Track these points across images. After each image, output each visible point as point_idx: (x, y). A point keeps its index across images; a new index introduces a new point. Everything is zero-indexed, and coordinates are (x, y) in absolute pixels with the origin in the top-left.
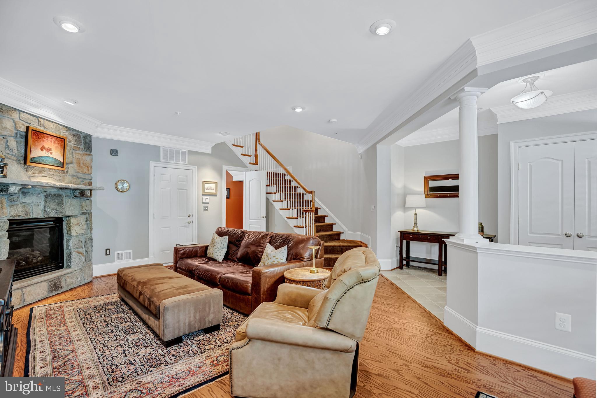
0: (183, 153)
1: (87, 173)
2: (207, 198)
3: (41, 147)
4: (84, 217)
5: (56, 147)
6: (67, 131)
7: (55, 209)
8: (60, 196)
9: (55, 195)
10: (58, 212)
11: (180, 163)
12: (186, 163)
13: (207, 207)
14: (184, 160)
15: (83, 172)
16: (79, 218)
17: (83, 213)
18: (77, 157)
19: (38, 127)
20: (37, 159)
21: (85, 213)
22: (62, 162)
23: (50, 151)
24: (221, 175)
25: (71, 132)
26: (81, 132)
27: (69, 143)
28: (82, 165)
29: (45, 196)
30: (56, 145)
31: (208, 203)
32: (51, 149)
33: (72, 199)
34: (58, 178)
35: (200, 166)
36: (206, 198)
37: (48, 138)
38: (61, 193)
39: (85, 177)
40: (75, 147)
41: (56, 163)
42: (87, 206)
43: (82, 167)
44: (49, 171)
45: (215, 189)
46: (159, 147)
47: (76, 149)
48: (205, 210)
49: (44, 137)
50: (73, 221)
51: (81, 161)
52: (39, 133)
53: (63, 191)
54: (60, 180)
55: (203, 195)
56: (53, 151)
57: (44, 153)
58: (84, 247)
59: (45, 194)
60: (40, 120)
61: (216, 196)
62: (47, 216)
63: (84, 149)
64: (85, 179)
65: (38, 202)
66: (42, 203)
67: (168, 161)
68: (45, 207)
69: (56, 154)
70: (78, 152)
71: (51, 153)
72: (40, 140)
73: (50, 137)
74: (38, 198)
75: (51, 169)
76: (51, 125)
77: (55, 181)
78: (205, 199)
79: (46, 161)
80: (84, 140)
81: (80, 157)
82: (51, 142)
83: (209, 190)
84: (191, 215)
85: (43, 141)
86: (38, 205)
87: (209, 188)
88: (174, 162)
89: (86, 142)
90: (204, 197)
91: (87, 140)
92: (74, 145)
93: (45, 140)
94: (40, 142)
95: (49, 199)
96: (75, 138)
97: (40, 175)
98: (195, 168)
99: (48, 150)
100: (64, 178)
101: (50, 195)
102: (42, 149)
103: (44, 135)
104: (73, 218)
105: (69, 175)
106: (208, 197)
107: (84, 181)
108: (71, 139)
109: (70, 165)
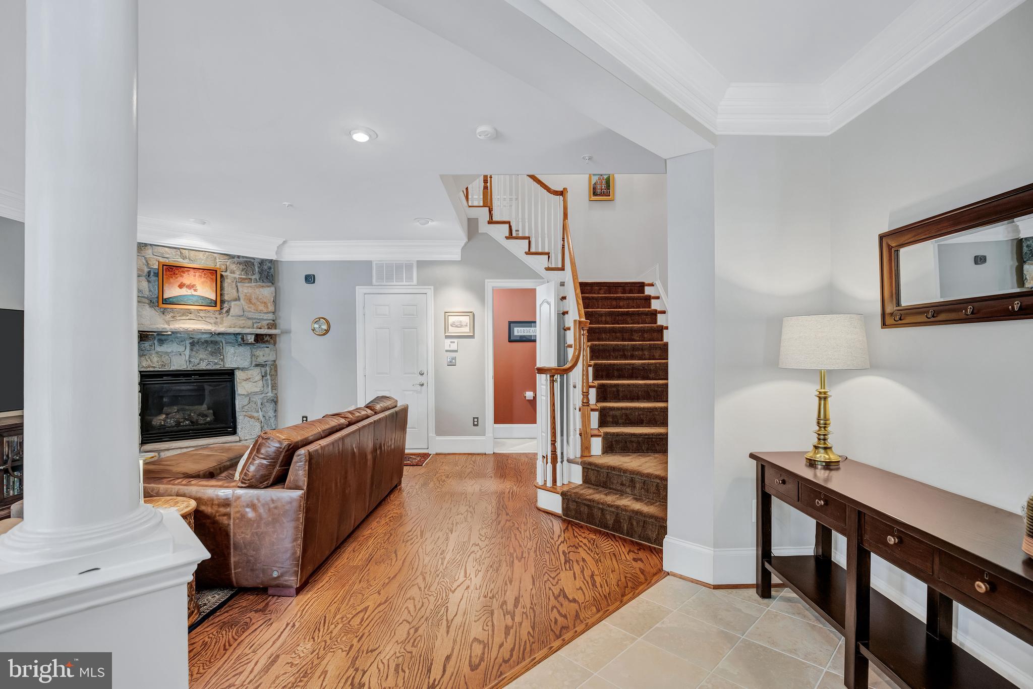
0: (409, 267)
1: (265, 311)
2: (454, 342)
3: (179, 284)
4: (258, 370)
5: (203, 283)
6: (228, 259)
7: (206, 360)
8: (215, 343)
9: (206, 342)
10: (211, 363)
11: (404, 283)
12: (415, 282)
13: (455, 358)
14: (410, 278)
15: (257, 310)
16: (250, 373)
17: (257, 365)
18: (246, 291)
19: (181, 260)
20: (173, 299)
21: (262, 364)
22: (215, 300)
23: (193, 287)
24: (482, 298)
25: (236, 260)
26: (254, 259)
27: (231, 275)
28: (254, 301)
29: (190, 343)
30: (203, 279)
31: (456, 351)
32: (195, 285)
33: (237, 346)
34: (212, 321)
35: (439, 285)
36: (451, 342)
37: (189, 272)
38: (218, 338)
39: (261, 317)
40: (241, 278)
41: (204, 301)
42: (264, 356)
43: (254, 304)
44: (198, 313)
45: (468, 324)
46: (369, 263)
47: (244, 281)
48: (450, 364)
49: (183, 272)
50: (239, 375)
51: (253, 296)
52: (174, 268)
53: (221, 336)
54: (216, 323)
55: (447, 337)
56: (199, 287)
57: (184, 292)
58: (260, 410)
59: (191, 341)
60: (183, 251)
61: (472, 337)
62: (195, 368)
63: (259, 279)
64: (263, 319)
65: (181, 350)
66: (187, 352)
67: (385, 283)
68: (190, 356)
69: (205, 290)
70: (247, 285)
71: (195, 290)
72: (176, 276)
73: (192, 271)
74: (180, 346)
75: (200, 310)
76: (201, 255)
77: (207, 325)
78: (448, 344)
79: (187, 300)
80: (259, 268)
81: (250, 291)
82: (195, 276)
83: (457, 327)
84: (426, 373)
85: (182, 276)
86: (180, 355)
87: (457, 324)
88: (395, 283)
89: (262, 270)
90: (448, 341)
91: (266, 267)
92: (240, 276)
93: (185, 275)
94: (177, 278)
95: (197, 347)
96: (241, 267)
97: (184, 318)
98: (430, 291)
99: (190, 287)
100: (223, 320)
101: (198, 342)
102: (181, 286)
103: (182, 269)
104: (240, 371)
105: (232, 316)
106: (456, 340)
107: (259, 323)
108: (235, 269)
109: (233, 303)
